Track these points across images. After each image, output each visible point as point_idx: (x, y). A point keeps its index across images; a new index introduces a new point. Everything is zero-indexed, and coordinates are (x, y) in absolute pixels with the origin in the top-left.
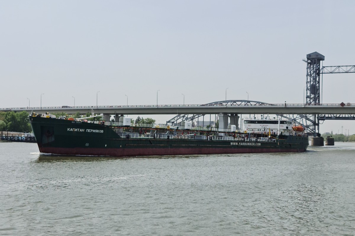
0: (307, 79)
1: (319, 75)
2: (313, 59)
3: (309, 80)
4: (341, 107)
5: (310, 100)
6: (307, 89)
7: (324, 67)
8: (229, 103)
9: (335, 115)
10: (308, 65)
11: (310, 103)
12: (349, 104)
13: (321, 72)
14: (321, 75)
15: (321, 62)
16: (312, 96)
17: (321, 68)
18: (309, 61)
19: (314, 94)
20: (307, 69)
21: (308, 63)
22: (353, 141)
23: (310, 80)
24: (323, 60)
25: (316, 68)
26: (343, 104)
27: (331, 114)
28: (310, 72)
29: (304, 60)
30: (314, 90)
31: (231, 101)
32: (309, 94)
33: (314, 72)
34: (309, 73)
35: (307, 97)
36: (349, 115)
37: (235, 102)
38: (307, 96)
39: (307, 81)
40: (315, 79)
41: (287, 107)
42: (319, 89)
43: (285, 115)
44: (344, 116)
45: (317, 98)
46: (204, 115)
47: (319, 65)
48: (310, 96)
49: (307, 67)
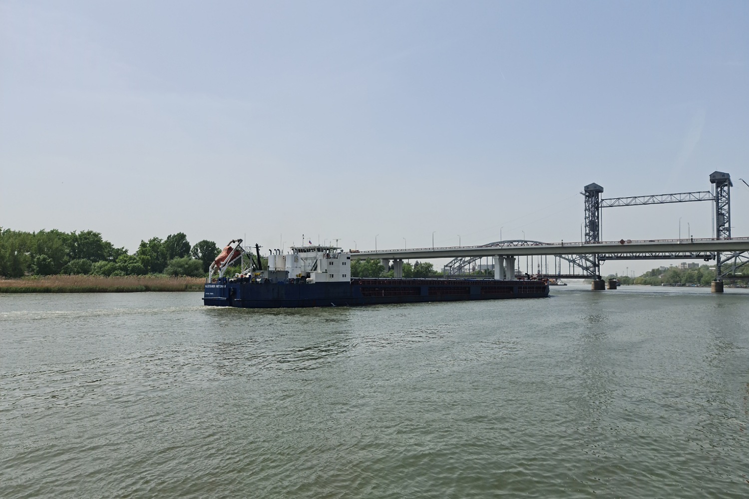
0: (586, 214)
1: (598, 210)
2: (591, 191)
3: (587, 215)
5: (589, 238)
6: (586, 226)
7: (603, 200)
8: (506, 244)
9: (616, 254)
10: (586, 198)
11: (590, 241)
12: (630, 241)
13: (600, 206)
14: (600, 208)
15: (600, 194)
16: (591, 233)
17: (600, 200)
18: (587, 194)
19: (593, 231)
20: (585, 203)
21: (586, 196)
22: (639, 284)
23: (589, 215)
24: (602, 192)
25: (594, 201)
26: (622, 242)
27: (611, 253)
28: (589, 206)
29: (581, 193)
30: (594, 226)
31: (508, 242)
32: (588, 232)
33: (592, 206)
34: (588, 208)
35: (586, 235)
36: (631, 254)
37: (512, 242)
38: (586, 233)
39: (586, 217)
40: (593, 214)
41: (564, 246)
42: (599, 225)
43: (563, 256)
44: (625, 255)
45: (596, 236)
46: (481, 258)
47: (598, 198)
48: (589, 233)
49: (586, 201)
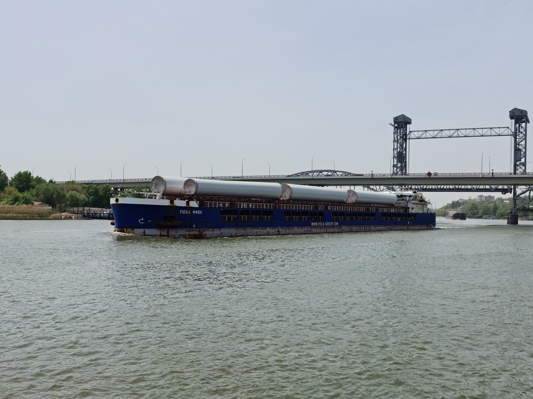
0: (394, 146)
1: (406, 141)
2: (400, 122)
4: (428, 177)
5: (397, 170)
6: (394, 157)
7: (411, 132)
8: (315, 174)
9: (422, 186)
10: (395, 129)
11: (397, 173)
12: (436, 174)
13: (408, 138)
14: (408, 140)
15: (408, 125)
16: (399, 165)
17: (408, 132)
18: (396, 125)
19: (401, 163)
20: (394, 134)
21: (395, 127)
23: (397, 146)
25: (403, 133)
26: (429, 174)
27: (417, 185)
28: (397, 137)
29: (391, 124)
32: (395, 163)
33: (401, 137)
35: (394, 166)
36: (436, 186)
37: (321, 172)
39: (394, 148)
40: (402, 146)
41: (374, 177)
42: (406, 156)
45: (404, 167)
47: (406, 130)
48: (397, 165)
49: (394, 132)
